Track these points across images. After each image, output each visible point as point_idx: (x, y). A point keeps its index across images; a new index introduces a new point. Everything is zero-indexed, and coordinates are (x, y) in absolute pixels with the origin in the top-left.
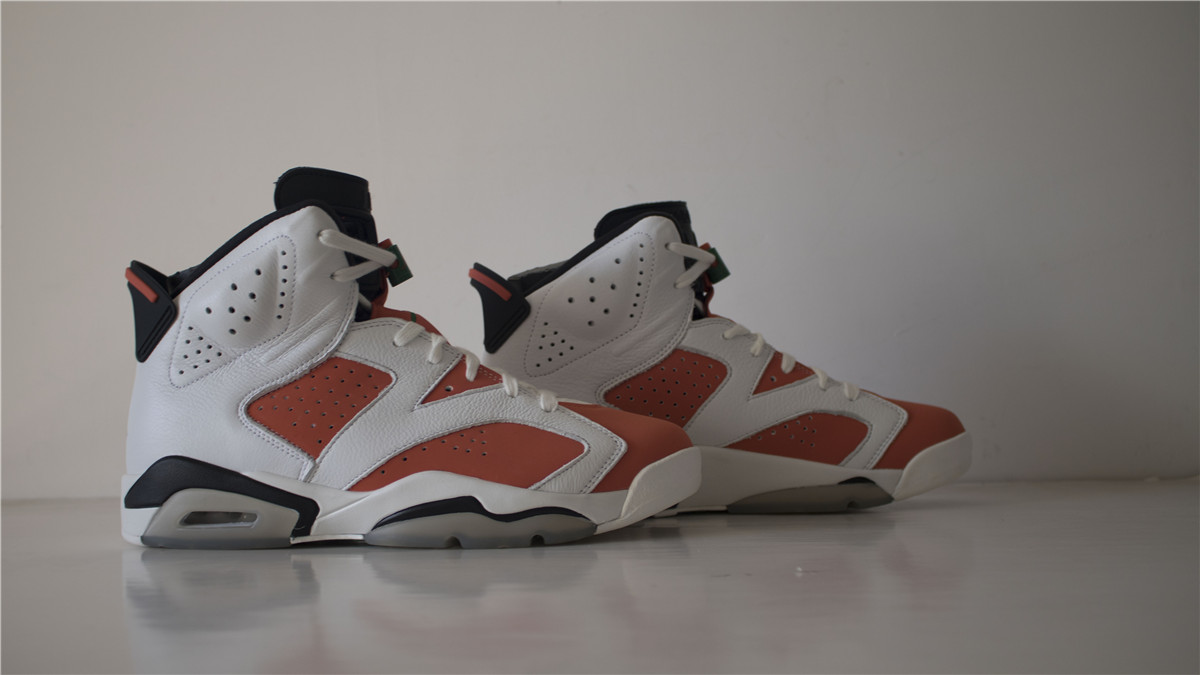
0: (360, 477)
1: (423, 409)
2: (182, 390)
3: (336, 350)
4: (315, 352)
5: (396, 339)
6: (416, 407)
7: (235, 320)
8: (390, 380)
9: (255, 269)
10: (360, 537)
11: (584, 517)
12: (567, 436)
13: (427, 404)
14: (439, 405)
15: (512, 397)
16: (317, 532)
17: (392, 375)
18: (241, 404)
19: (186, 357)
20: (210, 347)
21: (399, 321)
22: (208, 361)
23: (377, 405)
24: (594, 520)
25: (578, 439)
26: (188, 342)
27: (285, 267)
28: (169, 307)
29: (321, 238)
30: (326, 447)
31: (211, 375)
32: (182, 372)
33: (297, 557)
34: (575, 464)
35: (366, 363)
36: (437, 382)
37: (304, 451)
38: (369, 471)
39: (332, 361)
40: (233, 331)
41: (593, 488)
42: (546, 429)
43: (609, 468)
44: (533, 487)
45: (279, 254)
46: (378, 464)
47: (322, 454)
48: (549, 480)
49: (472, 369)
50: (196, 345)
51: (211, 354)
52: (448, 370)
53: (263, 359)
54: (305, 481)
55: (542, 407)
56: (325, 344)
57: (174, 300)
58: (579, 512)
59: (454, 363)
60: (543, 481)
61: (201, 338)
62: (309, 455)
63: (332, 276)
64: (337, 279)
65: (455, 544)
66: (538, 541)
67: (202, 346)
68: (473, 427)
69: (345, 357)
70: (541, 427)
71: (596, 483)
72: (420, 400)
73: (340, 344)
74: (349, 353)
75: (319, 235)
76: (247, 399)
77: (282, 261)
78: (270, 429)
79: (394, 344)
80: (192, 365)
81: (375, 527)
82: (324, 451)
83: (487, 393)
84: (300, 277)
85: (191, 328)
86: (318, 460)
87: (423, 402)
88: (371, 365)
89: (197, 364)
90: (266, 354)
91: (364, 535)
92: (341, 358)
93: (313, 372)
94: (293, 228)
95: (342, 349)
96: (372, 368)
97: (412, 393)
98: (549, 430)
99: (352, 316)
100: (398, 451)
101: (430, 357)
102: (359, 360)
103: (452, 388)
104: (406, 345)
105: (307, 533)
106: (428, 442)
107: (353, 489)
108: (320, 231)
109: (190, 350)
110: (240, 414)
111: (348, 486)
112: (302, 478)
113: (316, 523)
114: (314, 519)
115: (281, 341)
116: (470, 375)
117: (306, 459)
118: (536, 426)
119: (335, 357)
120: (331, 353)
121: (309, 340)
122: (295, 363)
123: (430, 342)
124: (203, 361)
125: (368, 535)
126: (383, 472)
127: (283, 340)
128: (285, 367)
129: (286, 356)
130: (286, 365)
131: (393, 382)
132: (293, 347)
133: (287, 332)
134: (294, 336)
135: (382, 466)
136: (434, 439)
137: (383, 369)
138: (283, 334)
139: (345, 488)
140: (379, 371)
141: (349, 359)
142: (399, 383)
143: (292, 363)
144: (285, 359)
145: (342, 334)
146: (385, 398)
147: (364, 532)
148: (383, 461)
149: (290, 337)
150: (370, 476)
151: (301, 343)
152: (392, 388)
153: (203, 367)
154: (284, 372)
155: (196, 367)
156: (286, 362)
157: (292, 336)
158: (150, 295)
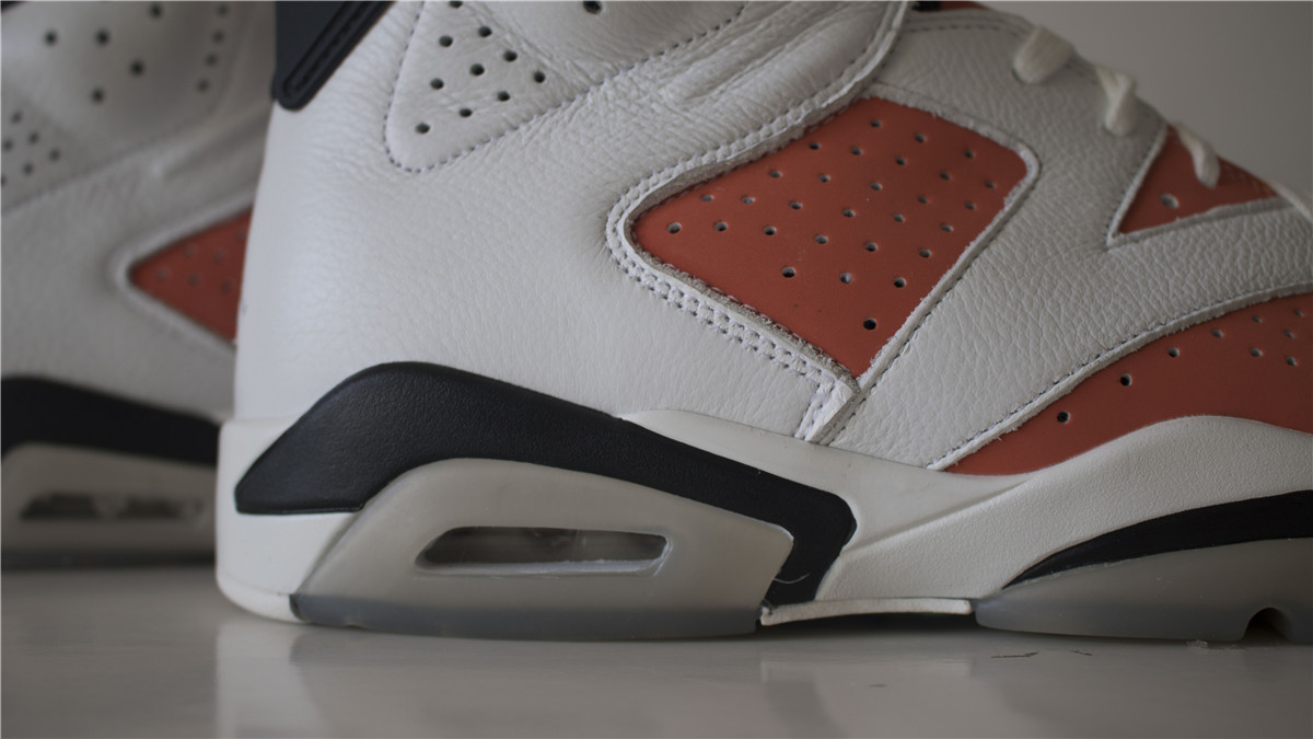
0: (993, 432)
1: (1133, 247)
2: (424, 177)
3: (874, 78)
5: (1021, 63)
6: (1110, 240)
8: (1020, 169)
10: (962, 608)
13: (1137, 234)
14: (1167, 238)
16: (837, 591)
17: (1025, 154)
18: (612, 217)
19: (438, 85)
20: (511, 57)
23: (1010, 227)
26: (446, 42)
30: (893, 341)
31: (513, 136)
32: (423, 129)
33: (777, 663)
35: (954, 119)
36: (1137, 181)
37: (820, 350)
38: (1024, 412)
39: (862, 106)
40: (592, 7)
46: (1052, 393)
47: (877, 363)
49: (1205, 161)
50: (469, 49)
51: (516, 78)
52: (1153, 154)
53: (670, 92)
54: (816, 442)
56: (848, 56)
59: (1160, 141)
61: (485, 32)
62: (836, 362)
65: (1267, 627)
67: (489, 54)
68: (1274, 299)
69: (899, 97)
72: (1115, 224)
73: (884, 65)
74: (909, 88)
76: (633, 201)
78: (712, 284)
79: (1015, 74)
80: (456, 108)
81: (1018, 580)
82: (886, 350)
83: (1267, 215)
86: (864, 380)
87: (1124, 227)
88: (971, 125)
89: (469, 105)
90: (678, 79)
91: (973, 602)
92: (885, 102)
95: (891, 77)
96: (973, 134)
97: (1090, 205)
100: (1105, 356)
102: (938, 110)
103: (1176, 203)
104: (1047, 81)
105: (807, 593)
107: (963, 466)
109: (451, 65)
110: (611, 243)
111: (951, 458)
112: (811, 434)
113: (838, 566)
114: (834, 554)
115: (722, 43)
116: (1202, 168)
117: (827, 372)
119: (875, 99)
120: (864, 86)
121: (804, 44)
122: (765, 104)
123: (1096, 82)
124: (489, 95)
125: (986, 599)
126: (1062, 417)
127: (729, 43)
128: (737, 115)
129: (740, 85)
130: (740, 109)
131: (1032, 173)
132: (758, 62)
133: (740, 19)
134: (761, 31)
135: (1063, 399)
136: (1193, 327)
137: (1000, 138)
138: (730, 26)
139: (938, 465)
140: (989, 143)
141: (911, 104)
142: (1047, 176)
143: (758, 105)
144: (735, 92)
145: (891, 37)
146: (1024, 213)
147: (976, 593)
148: (1065, 384)
149: (750, 34)
150: (1026, 426)
151: (781, 51)
152: (1032, 188)
153: (488, 112)
154: (735, 130)
155: (466, 113)
156: (740, 102)
157: (757, 30)
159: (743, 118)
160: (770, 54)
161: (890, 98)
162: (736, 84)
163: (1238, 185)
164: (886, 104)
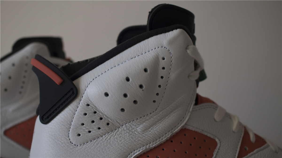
2: (79, 147)
3: (186, 124)
5: (216, 117)
7: (126, 103)
8: (216, 144)
9: (144, 68)
17: (217, 140)
19: (83, 124)
20: (101, 119)
22: (99, 128)
26: (85, 114)
27: (163, 68)
28: (72, 89)
29: (188, 51)
31: (101, 138)
32: (79, 135)
35: (203, 132)
36: (240, 144)
39: (183, 131)
40: (123, 110)
45: (161, 59)
49: (252, 136)
50: (91, 117)
51: (102, 124)
52: (242, 136)
53: (139, 129)
56: (180, 120)
57: (75, 82)
59: (244, 132)
61: (95, 112)
63: (189, 76)
67: (96, 118)
69: (191, 129)
73: (188, 120)
74: (194, 126)
75: (187, 48)
76: (131, 157)
77: (162, 63)
79: (215, 119)
80: (87, 130)
84: (173, 76)
85: (88, 105)
88: (206, 134)
89: (91, 130)
90: (141, 126)
94: (171, 42)
95: (189, 123)
96: (206, 136)
97: (231, 153)
99: (194, 102)
101: (235, 128)
102: (199, 131)
103: (247, 149)
104: (222, 121)
108: (188, 46)
109: (86, 120)
116: (252, 138)
119: (185, 129)
120: (183, 126)
121: (170, 117)
122: (161, 132)
124: (96, 128)
127: (153, 117)
128: (155, 135)
129: (156, 127)
130: (156, 134)
131: (219, 145)
132: (160, 121)
133: (156, 111)
134: (161, 114)
137: (212, 137)
138: (154, 113)
140: (210, 138)
141: (193, 130)
142: (222, 145)
143: (160, 132)
144: (155, 129)
145: (189, 114)
146: (218, 156)
149: (158, 115)
151: (165, 118)
152: (219, 149)
153: (95, 132)
154: (154, 139)
155: (90, 132)
156: (156, 132)
157: (160, 114)
158: (57, 80)
159: (156, 136)
160: (163, 119)
161: (189, 129)
162: (155, 127)
164: (188, 130)
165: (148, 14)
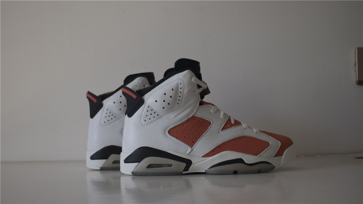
0: (206, 153)
1: (222, 132)
2: (146, 126)
3: (194, 114)
4: (188, 114)
6: (220, 132)
7: (165, 105)
8: (211, 123)
9: (172, 89)
10: (204, 171)
11: (272, 164)
12: (264, 140)
13: (223, 131)
14: (227, 131)
15: (246, 128)
16: (191, 170)
17: (211, 122)
18: (166, 131)
19: (147, 116)
20: (155, 113)
21: (211, 106)
22: (154, 117)
23: (209, 131)
24: (274, 165)
25: (268, 141)
26: (148, 111)
27: (181, 88)
28: (141, 100)
29: (192, 80)
30: (196, 144)
31: (155, 121)
32: (145, 121)
33: (185, 177)
34: (269, 148)
35: (203, 118)
36: (224, 124)
37: (188, 145)
38: (209, 151)
39: (193, 117)
40: (164, 108)
41: (274, 155)
42: (258, 138)
43: (278, 150)
44: (259, 155)
45: (179, 84)
47: (194, 146)
48: (263, 153)
49: (233, 120)
50: (150, 112)
51: (155, 115)
52: (226, 121)
53: (172, 117)
55: (255, 131)
56: (191, 112)
57: (142, 97)
58: (271, 163)
59: (228, 119)
60: (261, 153)
61: (152, 110)
62: (190, 146)
63: (194, 91)
64: (195, 92)
65: (235, 173)
66: (259, 172)
67: (152, 112)
68: (238, 138)
69: (197, 116)
70: (257, 138)
71: (275, 154)
72: (221, 129)
73: (195, 112)
74: (198, 115)
75: (191, 79)
76: (168, 129)
77: (180, 86)
78: (177, 138)
79: (210, 112)
80: (149, 118)
81: (210, 168)
82: (195, 145)
83: (239, 127)
84: (185, 91)
85: (149, 107)
86: (193, 148)
87: (222, 130)
88: (205, 119)
89: (150, 118)
90: (173, 115)
91: (205, 171)
93: (187, 121)
94: (184, 76)
95: (196, 114)
97: (218, 127)
98: (259, 138)
99: (199, 104)
100: (218, 145)
101: (221, 117)
102: (201, 117)
103: (229, 126)
104: (214, 113)
105: (188, 170)
106: (226, 142)
107: (203, 156)
108: (192, 77)
109: (148, 114)
110: (166, 134)
111: (202, 156)
112: (187, 153)
113: (191, 167)
114: (190, 166)
115: (178, 111)
116: (233, 122)
118: (255, 137)
119: (194, 116)
120: (193, 115)
121: (186, 111)
122: (182, 118)
123: (220, 112)
124: (153, 117)
125: (207, 170)
126: (213, 151)
131: (212, 124)
132: (181, 113)
133: (180, 108)
134: (182, 110)
135: (213, 149)
136: (228, 141)
137: (208, 120)
138: (178, 109)
139: (201, 156)
140: (207, 121)
142: (214, 124)
145: (196, 109)
146: (210, 129)
147: (206, 170)
148: (214, 148)
150: (210, 152)
151: (184, 112)
152: (212, 126)
153: (152, 119)
154: (179, 121)
155: (150, 119)
158: (134, 97)
159: (180, 119)
162: (179, 115)
163: (237, 123)
164: (196, 117)
165: (174, 64)
